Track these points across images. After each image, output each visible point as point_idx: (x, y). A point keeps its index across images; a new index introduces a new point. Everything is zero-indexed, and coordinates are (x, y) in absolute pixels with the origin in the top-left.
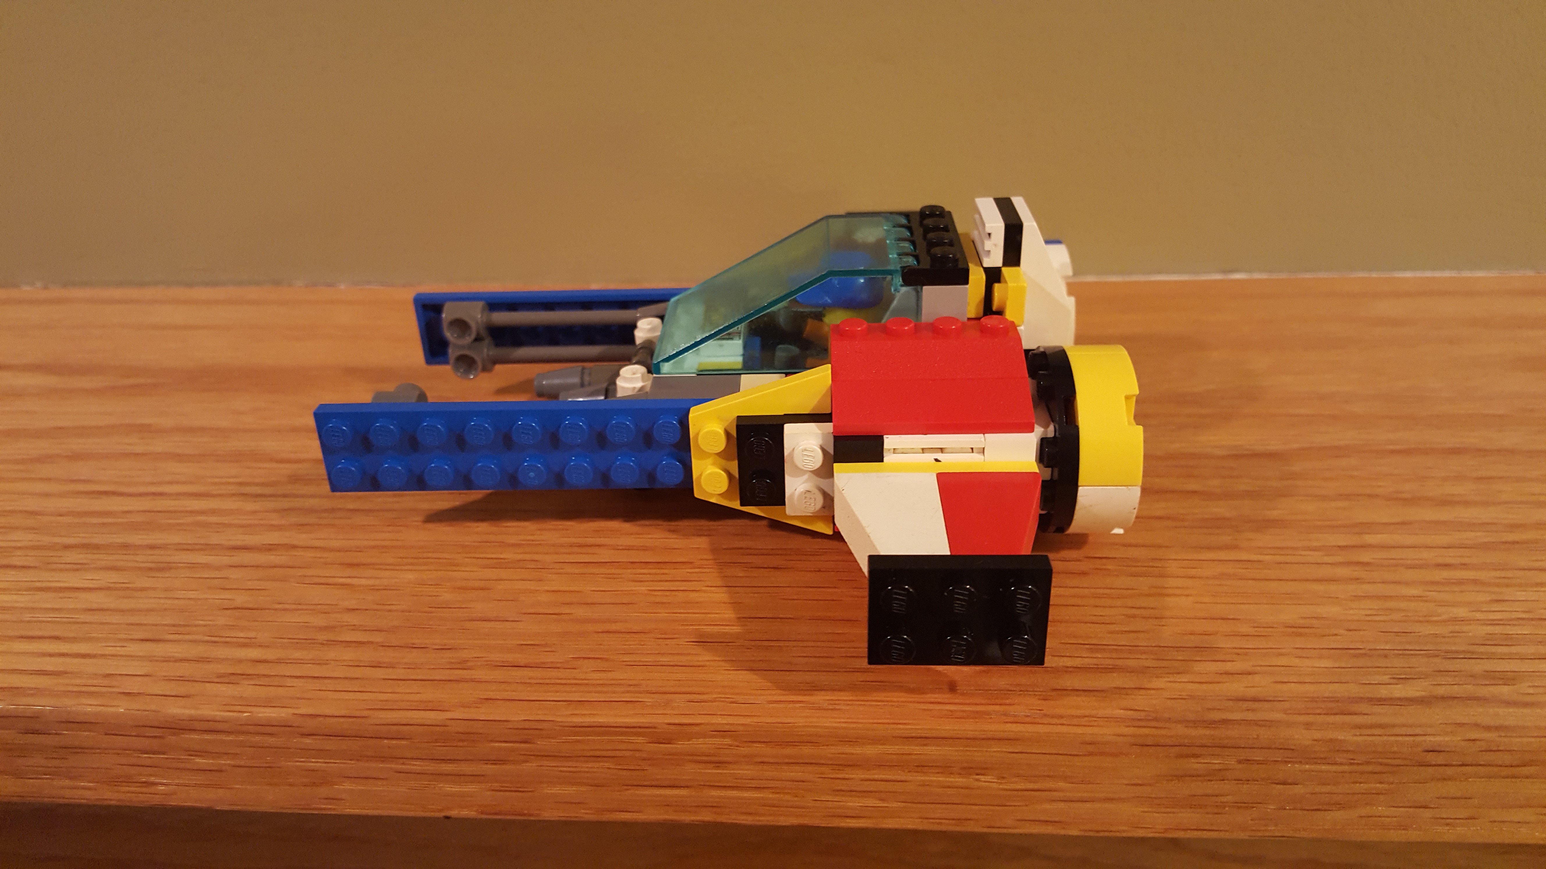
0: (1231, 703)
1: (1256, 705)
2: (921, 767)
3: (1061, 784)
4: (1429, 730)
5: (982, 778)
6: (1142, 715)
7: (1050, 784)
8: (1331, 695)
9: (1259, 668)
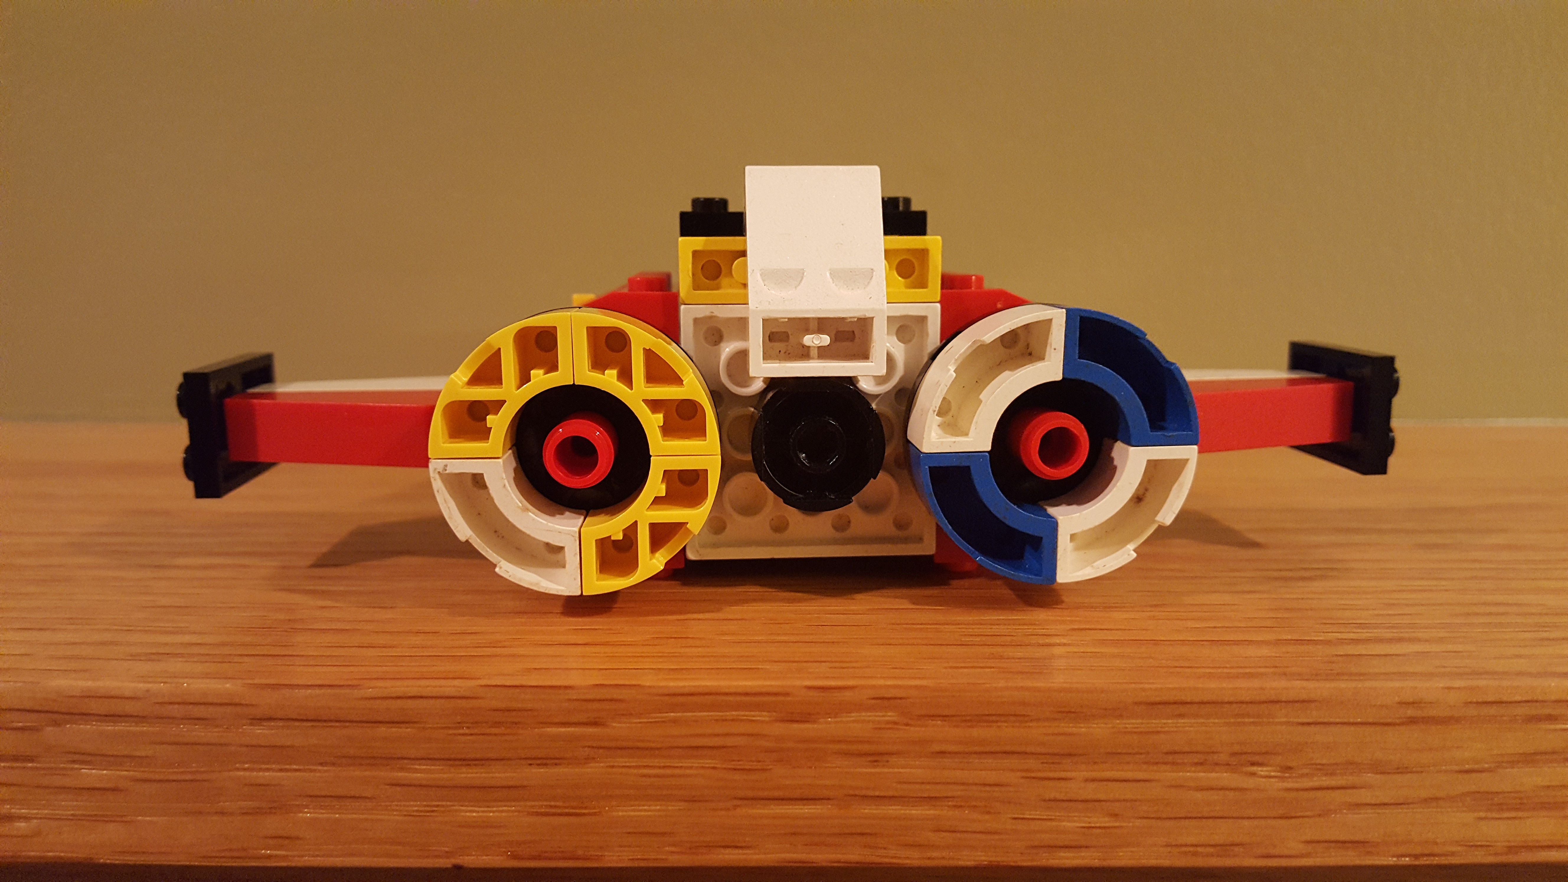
2: (1173, 756)
3: (1371, 777)
5: (1258, 770)
7: (1354, 778)
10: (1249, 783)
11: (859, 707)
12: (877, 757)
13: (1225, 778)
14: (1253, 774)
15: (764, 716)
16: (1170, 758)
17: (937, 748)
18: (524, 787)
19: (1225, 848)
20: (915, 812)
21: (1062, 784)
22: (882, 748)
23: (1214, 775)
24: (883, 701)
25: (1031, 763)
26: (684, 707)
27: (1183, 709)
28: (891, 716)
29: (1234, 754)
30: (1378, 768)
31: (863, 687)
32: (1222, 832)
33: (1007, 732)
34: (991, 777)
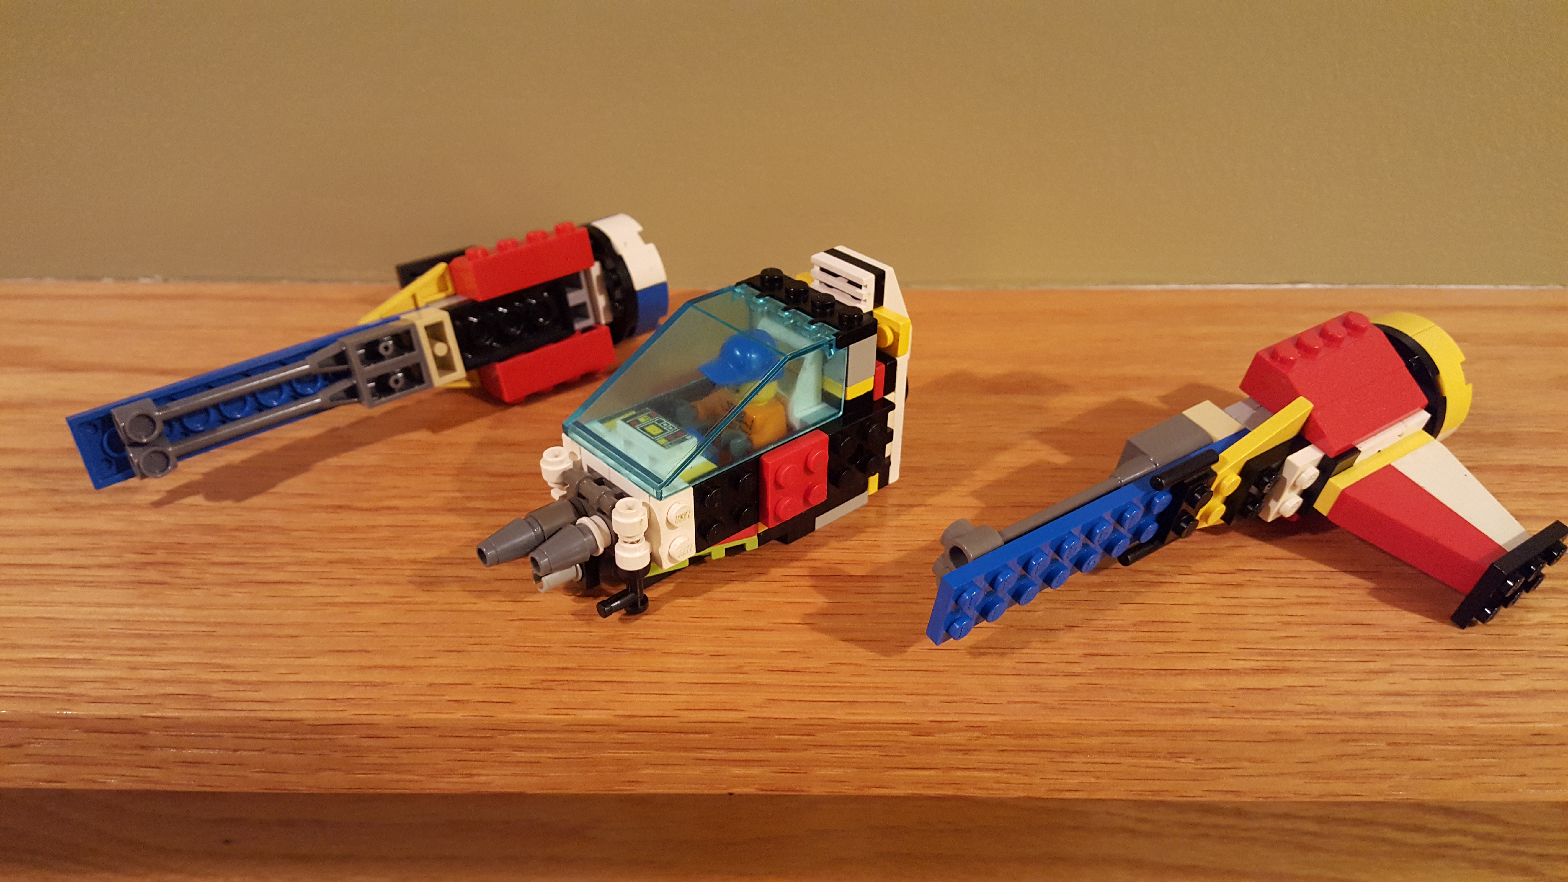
0: (1380, 698)
1: (1400, 699)
2: (1134, 753)
3: (1246, 764)
4: (1536, 719)
5: (1182, 760)
6: (1313, 708)
7: (1236, 764)
8: (1456, 689)
9: (1396, 667)
10: (1177, 765)
11: (959, 730)
12: (967, 751)
13: (1164, 763)
14: (1178, 762)
15: (905, 733)
16: (1133, 754)
17: (1001, 748)
18: (767, 761)
19: (1158, 792)
20: (986, 774)
21: (1070, 764)
22: (970, 748)
23: (1157, 761)
24: (973, 727)
25: (1054, 755)
26: (859, 729)
27: (1144, 734)
28: (977, 734)
29: (1169, 753)
30: (1250, 760)
31: (962, 721)
32: (1157, 786)
33: (1042, 742)
34: (1030, 761)
